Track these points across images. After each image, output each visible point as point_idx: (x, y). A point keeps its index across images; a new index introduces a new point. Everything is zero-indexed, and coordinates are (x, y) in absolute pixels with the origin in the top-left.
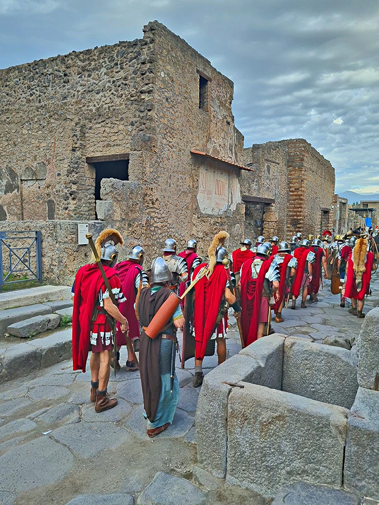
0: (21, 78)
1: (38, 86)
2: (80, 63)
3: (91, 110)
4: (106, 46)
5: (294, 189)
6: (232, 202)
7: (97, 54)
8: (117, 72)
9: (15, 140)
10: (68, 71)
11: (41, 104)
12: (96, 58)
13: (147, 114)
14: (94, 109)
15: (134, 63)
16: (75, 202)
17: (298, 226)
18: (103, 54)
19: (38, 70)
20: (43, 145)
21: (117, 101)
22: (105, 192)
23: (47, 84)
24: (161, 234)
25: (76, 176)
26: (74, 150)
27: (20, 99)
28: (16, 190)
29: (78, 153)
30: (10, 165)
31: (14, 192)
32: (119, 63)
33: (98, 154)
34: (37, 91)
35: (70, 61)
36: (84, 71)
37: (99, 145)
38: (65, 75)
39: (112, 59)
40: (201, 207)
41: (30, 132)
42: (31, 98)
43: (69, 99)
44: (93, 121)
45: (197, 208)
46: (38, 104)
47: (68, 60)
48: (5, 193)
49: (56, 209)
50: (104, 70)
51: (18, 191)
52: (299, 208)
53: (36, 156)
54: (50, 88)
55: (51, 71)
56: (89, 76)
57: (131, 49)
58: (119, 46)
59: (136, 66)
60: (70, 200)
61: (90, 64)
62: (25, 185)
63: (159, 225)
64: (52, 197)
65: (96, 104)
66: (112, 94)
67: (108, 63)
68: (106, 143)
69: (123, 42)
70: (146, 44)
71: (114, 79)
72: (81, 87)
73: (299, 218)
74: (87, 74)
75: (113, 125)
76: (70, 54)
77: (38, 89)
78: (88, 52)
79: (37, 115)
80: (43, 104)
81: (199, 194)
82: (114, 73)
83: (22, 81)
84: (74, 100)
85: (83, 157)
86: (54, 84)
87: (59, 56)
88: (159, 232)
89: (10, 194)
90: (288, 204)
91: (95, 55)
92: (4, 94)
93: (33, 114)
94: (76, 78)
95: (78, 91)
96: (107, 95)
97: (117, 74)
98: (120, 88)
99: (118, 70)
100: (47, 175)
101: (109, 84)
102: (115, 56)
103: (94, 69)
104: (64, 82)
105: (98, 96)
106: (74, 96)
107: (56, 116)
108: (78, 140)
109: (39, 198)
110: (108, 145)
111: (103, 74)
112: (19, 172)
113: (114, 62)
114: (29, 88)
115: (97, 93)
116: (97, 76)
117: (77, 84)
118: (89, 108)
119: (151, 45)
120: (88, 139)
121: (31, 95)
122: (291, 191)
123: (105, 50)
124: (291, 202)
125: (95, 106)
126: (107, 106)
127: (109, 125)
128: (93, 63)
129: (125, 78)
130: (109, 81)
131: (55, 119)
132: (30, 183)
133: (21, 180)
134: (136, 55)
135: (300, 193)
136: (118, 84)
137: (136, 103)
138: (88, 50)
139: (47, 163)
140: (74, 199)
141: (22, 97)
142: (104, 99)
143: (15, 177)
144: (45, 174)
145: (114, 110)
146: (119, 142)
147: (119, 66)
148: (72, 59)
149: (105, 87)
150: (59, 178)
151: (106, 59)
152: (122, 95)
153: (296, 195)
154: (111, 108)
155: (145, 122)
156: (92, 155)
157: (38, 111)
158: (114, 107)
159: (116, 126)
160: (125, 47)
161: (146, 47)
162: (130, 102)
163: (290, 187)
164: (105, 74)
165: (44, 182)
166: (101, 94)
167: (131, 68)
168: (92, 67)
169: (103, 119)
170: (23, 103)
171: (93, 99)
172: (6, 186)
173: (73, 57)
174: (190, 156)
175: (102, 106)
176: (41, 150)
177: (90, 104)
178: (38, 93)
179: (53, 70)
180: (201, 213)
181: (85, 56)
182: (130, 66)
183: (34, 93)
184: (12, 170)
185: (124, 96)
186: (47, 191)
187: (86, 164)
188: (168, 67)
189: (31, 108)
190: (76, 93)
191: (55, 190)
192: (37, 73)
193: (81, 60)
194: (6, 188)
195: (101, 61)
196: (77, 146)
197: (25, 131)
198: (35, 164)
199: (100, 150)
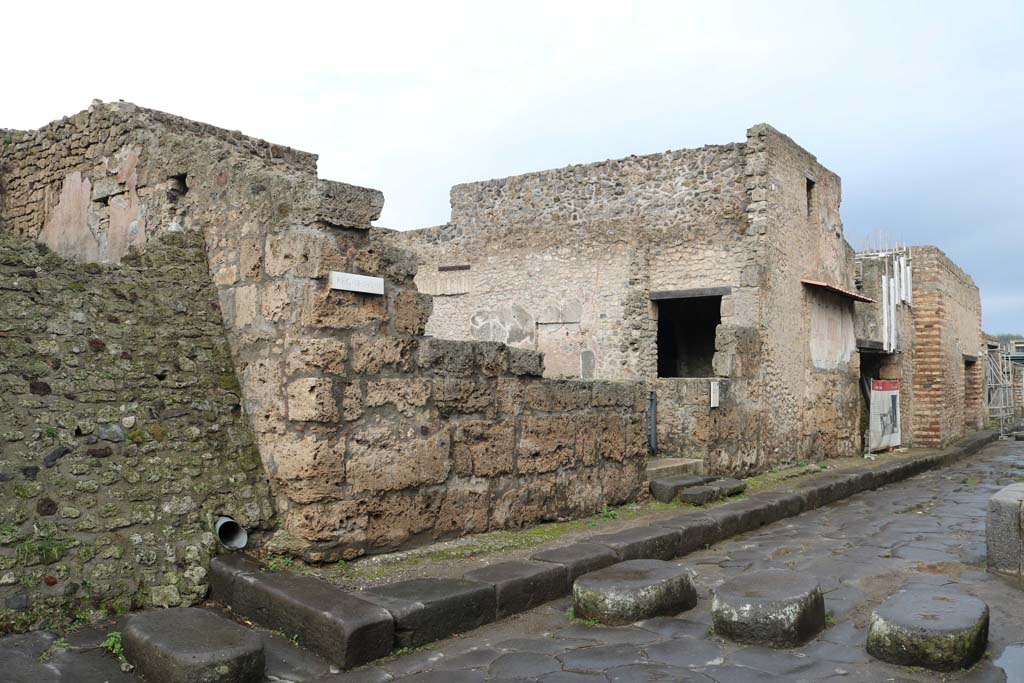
0: (545, 187)
1: (573, 198)
2: (642, 170)
3: (660, 231)
4: (684, 150)
5: (922, 327)
7: (670, 160)
8: (701, 183)
9: (529, 269)
10: (622, 180)
11: (577, 222)
12: (669, 164)
13: (759, 238)
14: (664, 228)
15: (730, 172)
16: (637, 354)
17: (934, 386)
18: (680, 160)
19: (572, 178)
20: (577, 275)
21: (703, 218)
22: (723, 342)
23: (588, 196)
24: (776, 396)
25: (639, 318)
26: (632, 283)
27: (541, 214)
28: (528, 338)
29: (639, 287)
30: (518, 303)
31: (523, 341)
32: (705, 171)
33: (671, 288)
34: (570, 204)
35: (626, 167)
36: (648, 180)
37: (671, 276)
38: (618, 185)
39: (694, 166)
40: (814, 357)
41: (556, 258)
42: (560, 214)
43: (624, 215)
44: (662, 245)
45: (810, 360)
46: (572, 222)
47: (623, 166)
48: (509, 342)
49: (597, 365)
50: (680, 180)
51: (531, 340)
52: (933, 357)
53: (564, 290)
54: (592, 201)
55: (594, 179)
56: (657, 186)
57: (724, 155)
58: (704, 150)
59: (732, 175)
60: (630, 351)
61: (659, 172)
62: (543, 332)
63: (774, 383)
64: (589, 348)
65: (669, 222)
66: (695, 209)
67: (688, 171)
68: (683, 274)
69: (712, 146)
70: (752, 153)
71: (697, 191)
72: (645, 201)
73: (934, 373)
74: (653, 183)
75: (695, 251)
76: (627, 159)
77: (572, 201)
78: (657, 157)
79: (570, 236)
80: (579, 221)
81: (811, 339)
82: (698, 183)
83: (545, 191)
84: (632, 217)
85: (647, 292)
86: (599, 197)
87: (608, 161)
88: (775, 393)
89: (517, 344)
90: (914, 351)
91: (666, 161)
92: (515, 208)
93: (563, 236)
94: (636, 189)
95: (639, 206)
96: (685, 211)
97: (701, 186)
98: (707, 203)
99: (703, 180)
100: (583, 316)
101: (690, 198)
102: (699, 162)
103: (665, 179)
104: (616, 194)
105: (672, 213)
106: (632, 211)
107: (602, 239)
108: (639, 269)
109: (566, 348)
110: (687, 276)
111: (680, 184)
112: (531, 312)
113: (698, 170)
114: (557, 200)
115: (671, 209)
116: (669, 187)
117: (637, 196)
118: (657, 227)
119: (761, 154)
120: (652, 268)
121: (561, 209)
122: (918, 330)
123: (681, 155)
124: (919, 347)
125: (666, 225)
126: (686, 225)
127: (690, 250)
128: (664, 171)
129: (716, 191)
130: (690, 194)
131: (600, 242)
132: (551, 328)
133: (537, 324)
134: (731, 162)
135: (936, 333)
136: (704, 197)
137: (733, 221)
138: (656, 155)
139: (582, 300)
140: (635, 350)
141: (545, 212)
142: (680, 216)
143: (526, 320)
144: (580, 316)
145: (698, 230)
146: (705, 272)
147: (705, 176)
148: (630, 165)
149: (682, 201)
150: (602, 320)
151: (685, 166)
152: (711, 211)
153: (927, 337)
154: (693, 228)
155: (756, 248)
156: (660, 289)
157: (571, 231)
158: (697, 227)
159: (700, 251)
160: (714, 152)
161: (753, 155)
162: (724, 221)
163: (917, 323)
164: (683, 184)
165: (575, 326)
166: (676, 209)
167: (724, 178)
168: (662, 175)
169: (680, 242)
170: (547, 220)
171: (663, 215)
172: (511, 333)
173: (632, 162)
174: (801, 288)
175: (678, 225)
176: (575, 282)
177: (659, 222)
178: (573, 207)
179: (599, 179)
180: (814, 367)
181: (651, 162)
182: (723, 175)
183: (565, 208)
184: (522, 310)
185: (713, 213)
186: (580, 338)
187: (649, 302)
188: (778, 177)
189: (560, 227)
190: (635, 208)
191: (594, 337)
192: (571, 181)
193: (645, 167)
194: (510, 335)
195: (676, 168)
196: (637, 277)
197: (548, 257)
198: (563, 302)
199: (674, 282)
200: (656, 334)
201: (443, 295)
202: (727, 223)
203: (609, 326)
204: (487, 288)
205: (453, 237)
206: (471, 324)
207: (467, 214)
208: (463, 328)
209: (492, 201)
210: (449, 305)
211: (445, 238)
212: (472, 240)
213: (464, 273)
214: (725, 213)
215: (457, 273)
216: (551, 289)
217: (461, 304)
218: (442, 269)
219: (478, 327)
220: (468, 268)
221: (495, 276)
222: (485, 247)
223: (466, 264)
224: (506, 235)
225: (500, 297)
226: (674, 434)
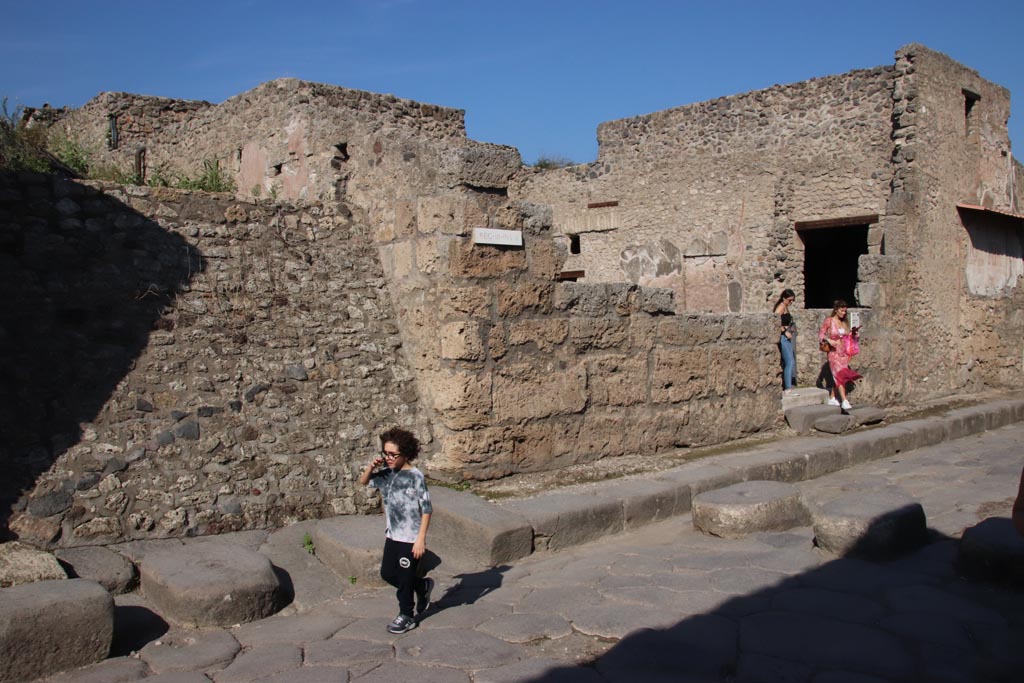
0: (689, 122)
1: (718, 131)
2: (786, 100)
3: (805, 161)
4: (829, 77)
6: (1011, 275)
7: (815, 87)
8: (847, 110)
9: (676, 203)
10: (766, 111)
11: (722, 154)
12: (812, 92)
13: (906, 166)
14: (810, 159)
15: (877, 97)
18: (825, 88)
19: (716, 111)
20: (724, 207)
21: (849, 146)
22: (865, 271)
23: (732, 129)
24: (925, 324)
25: (783, 249)
26: (777, 214)
27: (686, 148)
28: (676, 271)
29: (783, 218)
30: (665, 238)
31: (672, 274)
32: (851, 97)
33: (817, 218)
34: (714, 137)
35: (770, 98)
36: (792, 109)
37: (817, 206)
38: (762, 116)
39: (839, 93)
40: (971, 284)
41: (702, 192)
42: (705, 147)
43: (768, 147)
44: (807, 174)
45: (966, 286)
46: (715, 154)
47: (766, 97)
48: (658, 275)
49: (744, 295)
50: (825, 108)
51: (679, 273)
53: (711, 224)
54: (736, 134)
55: (738, 111)
56: (802, 115)
57: (871, 80)
58: (850, 76)
59: (880, 100)
60: (775, 283)
61: (803, 101)
62: (690, 264)
63: (923, 312)
64: (736, 279)
65: (814, 152)
66: (840, 138)
67: (833, 98)
68: (828, 204)
69: (859, 71)
70: (901, 76)
71: (843, 118)
72: (789, 131)
74: (797, 113)
75: (841, 179)
76: (770, 89)
77: (716, 134)
78: (800, 85)
79: (715, 169)
80: (724, 154)
81: (969, 266)
82: (843, 110)
83: (690, 125)
84: (776, 148)
85: (793, 223)
86: (743, 128)
87: (752, 92)
88: (923, 322)
89: (665, 277)
91: (811, 89)
92: (660, 143)
93: (708, 169)
94: (781, 119)
95: (783, 136)
96: (831, 139)
97: (848, 113)
98: (853, 130)
99: (849, 107)
100: (729, 249)
101: (835, 126)
102: (845, 89)
103: (809, 107)
104: (760, 125)
105: (817, 142)
106: (776, 141)
107: (747, 171)
108: (784, 200)
109: (713, 280)
110: (833, 206)
111: (825, 112)
112: (680, 245)
113: (844, 97)
114: (701, 133)
115: (816, 138)
116: (814, 116)
117: (781, 126)
118: (802, 157)
119: (910, 76)
120: (798, 198)
121: (705, 143)
123: (828, 82)
125: (811, 154)
126: (831, 154)
127: (835, 178)
128: (808, 99)
129: (863, 117)
130: (835, 122)
131: (745, 174)
132: (698, 261)
133: (685, 257)
134: (878, 86)
136: (850, 124)
137: (880, 148)
138: (799, 83)
139: (729, 232)
140: (781, 281)
141: (690, 145)
142: (825, 145)
143: (674, 253)
144: (725, 248)
145: (844, 158)
146: (851, 202)
147: (852, 102)
148: (774, 95)
149: (828, 129)
150: (748, 252)
151: (830, 93)
152: (857, 139)
154: (839, 157)
155: (902, 176)
156: (806, 219)
157: (716, 164)
158: (844, 155)
159: (847, 179)
160: (861, 77)
161: (901, 80)
162: (871, 148)
164: (829, 112)
165: (722, 258)
166: (821, 138)
167: (871, 103)
168: (806, 104)
169: (825, 171)
170: (692, 155)
171: (808, 145)
172: (659, 266)
173: (775, 92)
174: (957, 213)
175: (823, 154)
176: (720, 215)
177: (803, 152)
178: (717, 140)
179: (743, 110)
180: (971, 295)
181: (795, 91)
182: (869, 101)
183: (709, 141)
184: (670, 244)
185: (860, 140)
186: (727, 270)
187: (795, 232)
188: (930, 98)
189: (706, 161)
190: (780, 138)
191: (741, 269)
192: (715, 115)
193: (789, 96)
194: (659, 268)
195: (822, 96)
196: (782, 208)
197: (694, 191)
198: (709, 234)
199: (821, 212)
200: (802, 264)
201: (593, 231)
202: (873, 150)
203: (755, 257)
204: (635, 223)
205: (601, 174)
206: (621, 258)
207: (614, 152)
208: (614, 262)
209: (637, 137)
210: (599, 241)
211: (593, 176)
212: (620, 177)
213: (612, 209)
214: (874, 140)
215: (606, 209)
216: (697, 223)
217: (611, 240)
218: (591, 206)
219: (627, 262)
220: (615, 204)
221: (643, 211)
222: (632, 182)
223: (615, 200)
224: (652, 171)
225: (648, 231)
226: (814, 363)
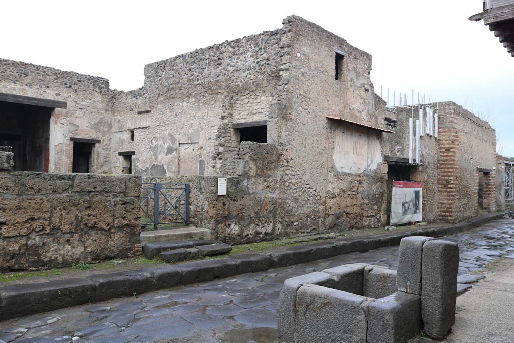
0: (185, 63)
1: (197, 68)
2: (231, 49)
3: (238, 86)
4: (252, 35)
5: (444, 150)
6: (372, 162)
7: (245, 42)
8: (261, 55)
9: (176, 111)
10: (221, 56)
11: (199, 82)
12: (244, 45)
13: (284, 87)
14: (241, 84)
15: (275, 47)
16: (221, 161)
17: (449, 186)
18: (250, 42)
19: (198, 57)
20: (198, 114)
21: (260, 77)
22: (243, 153)
23: (204, 67)
24: (295, 189)
25: (223, 139)
26: (223, 118)
27: (182, 79)
28: (175, 152)
29: (226, 121)
30: (171, 132)
31: (173, 154)
32: (262, 47)
33: (243, 121)
34: (196, 72)
35: (223, 48)
36: (234, 55)
37: (244, 113)
38: (219, 59)
39: (257, 45)
40: (337, 165)
41: (189, 105)
42: (191, 78)
43: (221, 77)
44: (240, 94)
46: (196, 83)
47: (222, 48)
48: (166, 155)
49: (206, 168)
50: (250, 54)
52: (449, 168)
53: (192, 124)
54: (206, 70)
55: (208, 56)
56: (238, 58)
57: (273, 37)
58: (263, 34)
59: (277, 49)
60: (217, 160)
61: (239, 50)
62: (182, 148)
63: (294, 181)
64: (203, 158)
65: (243, 80)
66: (256, 72)
67: (254, 48)
68: (250, 112)
69: (266, 32)
70: (284, 33)
71: (258, 60)
72: (232, 68)
73: (450, 178)
74: (236, 57)
75: (256, 97)
76: (224, 43)
77: (197, 71)
78: (238, 41)
79: (195, 91)
80: (200, 82)
81: (335, 154)
82: (258, 55)
83: (185, 65)
84: (225, 78)
85: (230, 124)
86: (210, 67)
87: (215, 45)
88: (294, 187)
89: (170, 156)
91: (243, 43)
92: (171, 76)
93: (192, 91)
94: (228, 61)
95: (229, 71)
96: (252, 73)
97: (261, 57)
98: (263, 67)
99: (261, 53)
100: (200, 139)
101: (254, 64)
102: (260, 42)
103: (242, 53)
104: (218, 64)
105: (245, 74)
106: (225, 74)
107: (210, 92)
108: (226, 110)
109: (193, 158)
110: (252, 114)
111: (249, 56)
112: (177, 137)
113: (259, 47)
114: (190, 70)
115: (244, 72)
116: (244, 59)
117: (228, 65)
118: (237, 84)
119: (289, 34)
120: (234, 109)
121: (192, 75)
122: (441, 152)
123: (251, 39)
124: (442, 162)
125: (241, 82)
126: (251, 81)
127: (253, 97)
128: (242, 49)
129: (268, 59)
130: (254, 62)
131: (209, 94)
132: (186, 146)
133: (179, 144)
134: (276, 41)
135: (451, 154)
136: (262, 63)
137: (276, 78)
138: (238, 40)
139: (201, 129)
140: (220, 159)
141: (184, 77)
142: (249, 76)
143: (174, 142)
144: (198, 139)
145: (258, 84)
146: (260, 111)
147: (263, 50)
148: (225, 47)
149: (250, 67)
150: (209, 141)
151: (252, 45)
152: (265, 72)
153: (447, 156)
154: (255, 83)
155: (282, 94)
156: (238, 122)
157: (196, 88)
158: (257, 83)
159: (259, 97)
160: (268, 35)
161: (285, 35)
162: (271, 78)
163: (441, 148)
164: (251, 56)
165: (197, 145)
166: (247, 72)
167: (272, 51)
168: (240, 52)
169: (248, 92)
170: (185, 82)
171: (240, 76)
172: (168, 149)
173: (226, 45)
174: (326, 121)
175: (248, 81)
176: (197, 118)
177: (238, 81)
178: (197, 74)
179: (210, 56)
180: (338, 172)
181: (235, 44)
182: (271, 49)
183: (194, 74)
184: (172, 136)
185: (266, 73)
186: (199, 152)
187: (232, 130)
188: (304, 49)
189: (191, 86)
190: (227, 72)
191: (205, 151)
192: (197, 59)
193: (232, 47)
194: (167, 150)
195: (248, 47)
196: (225, 114)
197: (184, 104)
198: (191, 130)
199: (245, 117)
200: (238, 149)
201: (139, 128)
202: (273, 79)
203: (212, 144)
204: (157, 123)
205: (144, 94)
206: (150, 144)
207: (150, 81)
208: (148, 146)
209: (161, 72)
210: (142, 134)
211: (141, 96)
212: (152, 96)
213: (148, 115)
214: (272, 73)
215: (145, 115)
216: (186, 123)
217: (147, 133)
218: (139, 113)
219: (153, 146)
220: (149, 112)
221: (161, 116)
222: (157, 99)
223: (149, 109)
224: (166, 92)
225: (163, 128)
226: (198, 212)
